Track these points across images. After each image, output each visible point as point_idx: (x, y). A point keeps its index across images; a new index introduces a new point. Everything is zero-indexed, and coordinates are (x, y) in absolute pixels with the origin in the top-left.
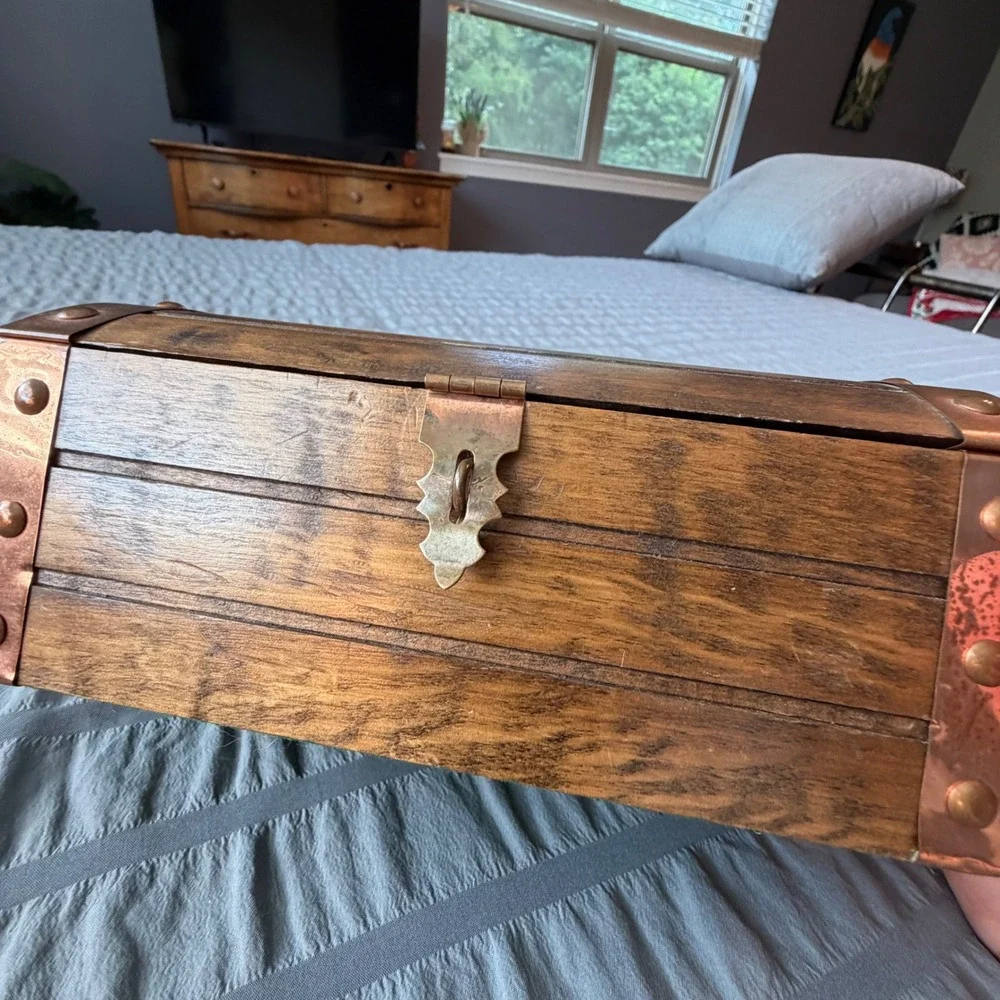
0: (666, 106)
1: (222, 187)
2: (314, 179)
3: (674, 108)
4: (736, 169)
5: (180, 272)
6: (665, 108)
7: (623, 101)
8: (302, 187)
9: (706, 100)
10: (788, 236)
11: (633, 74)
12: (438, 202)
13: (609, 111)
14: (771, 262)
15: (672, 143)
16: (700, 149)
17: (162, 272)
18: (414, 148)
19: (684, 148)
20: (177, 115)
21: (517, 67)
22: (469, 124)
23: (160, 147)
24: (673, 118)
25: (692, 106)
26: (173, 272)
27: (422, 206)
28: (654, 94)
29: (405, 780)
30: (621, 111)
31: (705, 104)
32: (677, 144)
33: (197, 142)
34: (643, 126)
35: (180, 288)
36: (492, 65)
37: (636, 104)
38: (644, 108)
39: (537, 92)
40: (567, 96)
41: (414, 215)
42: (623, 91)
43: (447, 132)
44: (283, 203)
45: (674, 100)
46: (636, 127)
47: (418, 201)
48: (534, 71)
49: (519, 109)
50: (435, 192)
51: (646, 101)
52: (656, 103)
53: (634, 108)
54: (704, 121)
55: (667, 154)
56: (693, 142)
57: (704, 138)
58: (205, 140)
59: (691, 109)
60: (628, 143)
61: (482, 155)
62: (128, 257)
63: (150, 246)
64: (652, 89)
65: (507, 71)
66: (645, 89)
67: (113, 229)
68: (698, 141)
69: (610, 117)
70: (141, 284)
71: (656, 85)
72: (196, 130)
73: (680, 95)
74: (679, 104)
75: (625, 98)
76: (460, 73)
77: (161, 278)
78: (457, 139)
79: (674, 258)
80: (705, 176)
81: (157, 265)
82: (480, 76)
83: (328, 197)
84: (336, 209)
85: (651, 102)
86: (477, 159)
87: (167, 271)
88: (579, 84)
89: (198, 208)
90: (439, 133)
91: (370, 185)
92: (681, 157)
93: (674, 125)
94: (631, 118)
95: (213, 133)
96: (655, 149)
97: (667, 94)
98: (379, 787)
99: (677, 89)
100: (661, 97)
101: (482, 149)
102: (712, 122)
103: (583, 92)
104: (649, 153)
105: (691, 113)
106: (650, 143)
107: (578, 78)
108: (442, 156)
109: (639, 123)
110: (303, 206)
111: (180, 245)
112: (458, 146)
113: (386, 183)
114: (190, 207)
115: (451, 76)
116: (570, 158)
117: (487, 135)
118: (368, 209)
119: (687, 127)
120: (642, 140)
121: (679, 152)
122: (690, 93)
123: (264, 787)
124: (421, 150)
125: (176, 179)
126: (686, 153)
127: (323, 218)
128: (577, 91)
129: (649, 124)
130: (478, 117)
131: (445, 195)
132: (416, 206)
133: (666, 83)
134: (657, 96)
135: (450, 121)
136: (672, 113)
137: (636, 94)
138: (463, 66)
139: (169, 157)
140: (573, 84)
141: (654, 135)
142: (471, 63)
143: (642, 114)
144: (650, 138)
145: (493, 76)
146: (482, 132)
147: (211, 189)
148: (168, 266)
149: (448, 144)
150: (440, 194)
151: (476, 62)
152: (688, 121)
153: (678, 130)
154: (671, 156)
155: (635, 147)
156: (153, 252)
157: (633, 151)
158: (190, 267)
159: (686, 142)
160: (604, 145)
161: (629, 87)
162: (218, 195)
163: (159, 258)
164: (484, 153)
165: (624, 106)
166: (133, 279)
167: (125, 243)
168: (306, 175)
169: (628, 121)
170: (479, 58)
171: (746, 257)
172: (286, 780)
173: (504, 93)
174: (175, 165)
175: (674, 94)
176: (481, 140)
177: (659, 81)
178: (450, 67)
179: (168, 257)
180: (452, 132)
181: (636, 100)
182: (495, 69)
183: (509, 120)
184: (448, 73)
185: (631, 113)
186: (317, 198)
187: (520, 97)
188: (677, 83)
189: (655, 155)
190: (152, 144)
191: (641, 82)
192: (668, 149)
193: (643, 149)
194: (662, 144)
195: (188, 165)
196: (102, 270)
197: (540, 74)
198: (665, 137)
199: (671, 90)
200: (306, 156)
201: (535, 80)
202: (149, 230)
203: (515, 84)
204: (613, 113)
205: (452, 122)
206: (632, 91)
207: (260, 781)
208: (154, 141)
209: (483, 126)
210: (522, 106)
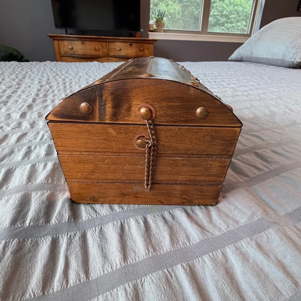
0: (231, 12)
1: (72, 49)
2: (104, 44)
3: (234, 13)
4: (261, 27)
5: (54, 72)
6: (231, 13)
7: (214, 12)
8: (100, 47)
9: (246, 8)
10: (287, 47)
11: (218, 2)
12: (148, 49)
13: (210, 15)
14: (280, 57)
15: (234, 24)
16: (245, 26)
17: (48, 72)
18: (139, 31)
19: (239, 26)
20: (57, 26)
21: (175, 3)
22: (159, 22)
23: (51, 37)
24: (234, 16)
25: (241, 11)
26: (52, 72)
27: (143, 50)
28: (226, 8)
29: (143, 281)
30: (214, 15)
31: (246, 10)
32: (236, 25)
33: (64, 34)
34: (223, 20)
35: (54, 77)
36: (166, 4)
37: (219, 12)
38: (223, 13)
39: (183, 11)
40: (193, 12)
41: (140, 54)
42: (215, 8)
43: (151, 25)
44: (93, 53)
45: (234, 9)
46: (220, 20)
47: (141, 49)
48: (181, 4)
49: (177, 17)
50: (148, 45)
51: (224, 11)
52: (227, 11)
53: (219, 14)
54: (246, 16)
55: (232, 28)
56: (242, 24)
57: (246, 22)
58: (67, 34)
59: (240, 12)
60: (217, 26)
61: (164, 32)
62: (37, 69)
63: (45, 65)
64: (225, 6)
65: (172, 5)
66: (223, 7)
67: (33, 61)
68: (244, 23)
69: (210, 17)
70: (40, 76)
71: (227, 5)
72: (64, 30)
73: (236, 8)
74: (236, 11)
75: (216, 10)
76: (155, 7)
77: (47, 74)
78: (155, 27)
79: (240, 60)
80: (249, 33)
81: (47, 70)
82: (162, 7)
83: (109, 50)
84: (112, 54)
85: (225, 11)
86: (162, 33)
87: (50, 72)
88: (198, 7)
89: (64, 56)
90: (148, 25)
91: (124, 44)
92: (238, 29)
93: (234, 18)
94: (218, 17)
95: (69, 31)
96: (227, 27)
97: (231, 8)
98: (129, 285)
99: (235, 6)
100: (229, 9)
101: (164, 30)
102: (250, 16)
103: (200, 10)
104: (225, 29)
105: (240, 14)
106: (226, 25)
107: (197, 5)
108: (149, 33)
109: (222, 19)
110: (100, 53)
111: (55, 64)
112: (155, 29)
113: (130, 43)
114: (61, 56)
115: (152, 9)
116: (197, 30)
117: (166, 25)
118: (123, 53)
119: (240, 19)
120: (223, 24)
121: (237, 27)
122: (240, 6)
123: (69, 286)
124: (142, 31)
125: (56, 47)
126: (240, 28)
127: (107, 57)
128: (197, 10)
129: (225, 19)
130: (162, 19)
131: (151, 46)
132: (140, 50)
133: (230, 4)
134: (227, 9)
135: (152, 22)
136: (234, 14)
137: (219, 9)
138: (156, 5)
139: (54, 40)
140: (196, 7)
141: (227, 22)
142: (159, 3)
143: (222, 16)
144: (226, 23)
145: (167, 7)
146: (164, 24)
147: (68, 50)
148: (50, 70)
149: (152, 29)
150: (149, 46)
151: (161, 3)
152: (240, 17)
153: (236, 20)
154: (234, 29)
155: (220, 27)
156: (45, 67)
157: (220, 28)
158: (58, 70)
159: (239, 24)
160: (209, 27)
161: (217, 7)
162: (71, 52)
163: (48, 68)
164: (165, 31)
165: (215, 13)
166: (38, 75)
167: (36, 65)
168: (101, 43)
169: (217, 18)
170: (162, 2)
171: (270, 57)
172: (81, 282)
173: (171, 12)
174: (56, 43)
175: (234, 8)
176: (164, 27)
177: (228, 4)
178: (151, 6)
179: (51, 68)
180: (153, 25)
181: (219, 11)
182: (167, 5)
183: (173, 22)
184: (151, 8)
185: (218, 15)
186: (105, 50)
187: (177, 13)
188: (235, 4)
189: (228, 29)
190: (49, 36)
191: (221, 5)
192: (233, 27)
193: (223, 28)
194: (230, 25)
195: (60, 42)
196: (27, 73)
197: (184, 5)
198: (231, 23)
199: (232, 6)
200: (101, 36)
201: (182, 7)
202: (45, 61)
203: (175, 9)
204: (211, 16)
205: (153, 21)
206: (218, 8)
207: (67, 282)
208: (49, 35)
209: (164, 22)
210: (177, 16)
